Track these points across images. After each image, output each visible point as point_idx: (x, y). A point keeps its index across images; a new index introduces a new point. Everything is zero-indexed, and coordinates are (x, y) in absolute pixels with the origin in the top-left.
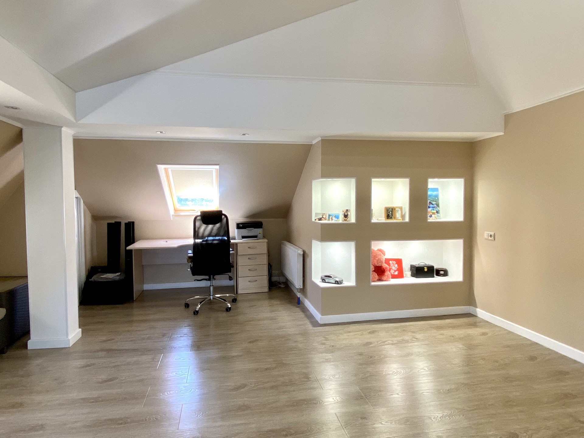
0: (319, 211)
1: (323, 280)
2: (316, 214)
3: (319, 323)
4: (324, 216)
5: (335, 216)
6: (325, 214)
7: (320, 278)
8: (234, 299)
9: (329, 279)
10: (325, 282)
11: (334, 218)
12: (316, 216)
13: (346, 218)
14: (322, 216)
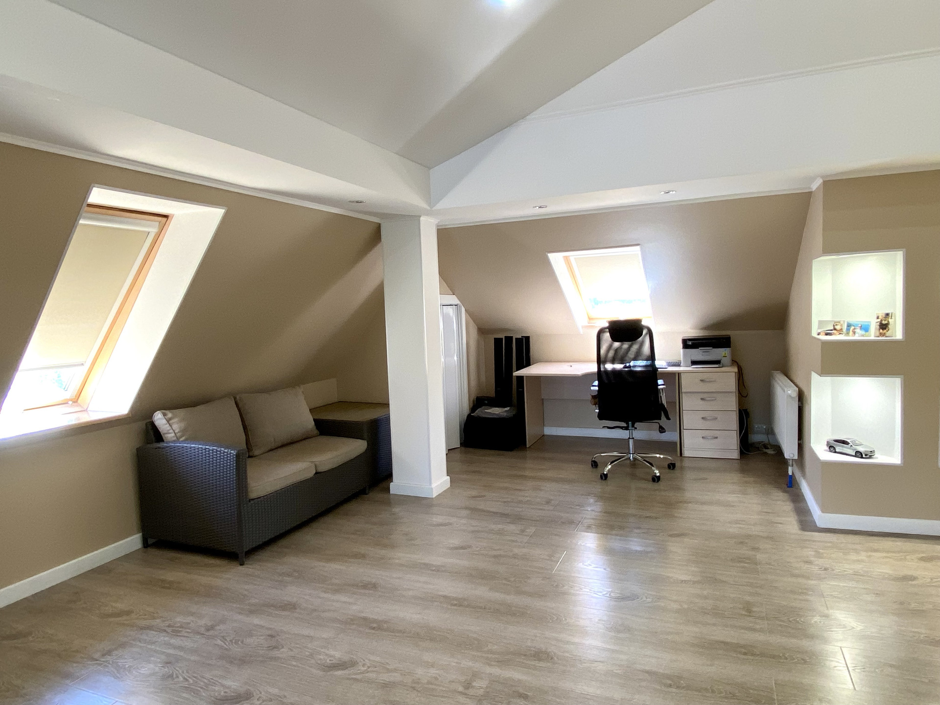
0: (828, 317)
1: (830, 447)
2: (821, 323)
3: (817, 526)
4: (838, 327)
5: (861, 326)
6: (839, 322)
7: (826, 443)
8: (671, 463)
9: (843, 447)
10: (835, 452)
11: (858, 330)
12: (819, 328)
13: (885, 331)
14: (834, 326)
